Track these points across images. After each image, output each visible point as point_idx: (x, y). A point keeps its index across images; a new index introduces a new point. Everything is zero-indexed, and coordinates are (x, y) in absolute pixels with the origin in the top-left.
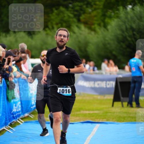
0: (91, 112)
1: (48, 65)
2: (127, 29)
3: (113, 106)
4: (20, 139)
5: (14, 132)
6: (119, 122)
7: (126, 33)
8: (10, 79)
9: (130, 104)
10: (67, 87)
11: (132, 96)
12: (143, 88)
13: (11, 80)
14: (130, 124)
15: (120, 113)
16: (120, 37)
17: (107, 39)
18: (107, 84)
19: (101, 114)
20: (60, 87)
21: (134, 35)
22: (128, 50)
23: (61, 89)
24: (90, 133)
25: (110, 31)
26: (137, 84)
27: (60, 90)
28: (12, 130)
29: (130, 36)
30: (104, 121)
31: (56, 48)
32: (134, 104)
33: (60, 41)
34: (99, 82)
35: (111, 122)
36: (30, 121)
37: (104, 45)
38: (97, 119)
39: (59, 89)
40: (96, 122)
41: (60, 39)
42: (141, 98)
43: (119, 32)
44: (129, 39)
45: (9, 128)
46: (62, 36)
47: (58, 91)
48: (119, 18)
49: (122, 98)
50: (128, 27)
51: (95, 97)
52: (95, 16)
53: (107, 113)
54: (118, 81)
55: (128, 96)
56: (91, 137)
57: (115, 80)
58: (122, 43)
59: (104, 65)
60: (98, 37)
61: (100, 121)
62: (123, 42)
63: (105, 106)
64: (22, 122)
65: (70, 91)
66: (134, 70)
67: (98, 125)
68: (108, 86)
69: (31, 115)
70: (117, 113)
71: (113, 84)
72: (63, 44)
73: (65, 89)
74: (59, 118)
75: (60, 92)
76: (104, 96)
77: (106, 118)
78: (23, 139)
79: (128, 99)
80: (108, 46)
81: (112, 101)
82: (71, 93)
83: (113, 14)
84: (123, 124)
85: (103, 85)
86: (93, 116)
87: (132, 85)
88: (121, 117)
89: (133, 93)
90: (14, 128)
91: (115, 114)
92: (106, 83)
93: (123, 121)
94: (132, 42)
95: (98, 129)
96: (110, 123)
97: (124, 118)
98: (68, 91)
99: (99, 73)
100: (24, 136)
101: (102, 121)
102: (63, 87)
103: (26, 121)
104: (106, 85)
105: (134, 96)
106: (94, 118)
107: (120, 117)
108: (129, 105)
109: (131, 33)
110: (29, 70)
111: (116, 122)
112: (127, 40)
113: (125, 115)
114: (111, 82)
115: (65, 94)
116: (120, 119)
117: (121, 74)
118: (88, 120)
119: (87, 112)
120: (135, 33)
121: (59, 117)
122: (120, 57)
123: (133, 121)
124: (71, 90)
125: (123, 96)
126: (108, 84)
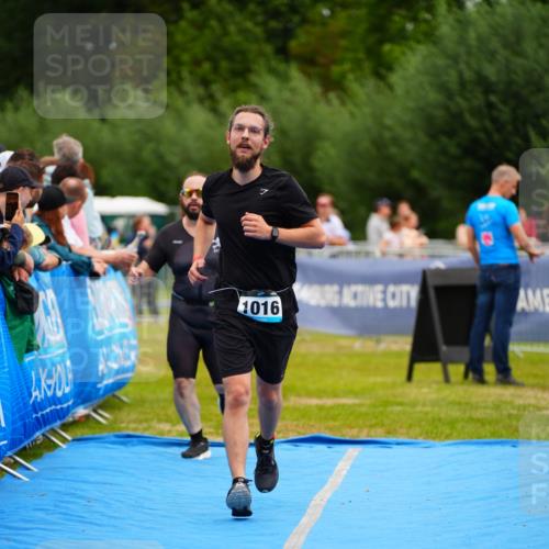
0: (329, 402)
1: (207, 223)
2: (462, 83)
3: (410, 377)
4: (56, 506)
5: (33, 476)
6: (434, 439)
7: (459, 100)
8: (19, 274)
9: (475, 371)
10: (267, 295)
11: (483, 340)
12: (523, 310)
13: (23, 279)
14: (473, 448)
15: (434, 403)
16: (439, 113)
17: (388, 121)
18: (389, 296)
19: (363, 409)
20: (246, 295)
21: (490, 106)
22: (468, 163)
23: (250, 300)
24: (324, 483)
25: (399, 90)
26: (499, 297)
27: (246, 304)
28: (28, 469)
29: (475, 112)
30: (378, 435)
31: (231, 170)
32: (490, 369)
33: (240, 146)
34: (359, 288)
35: (401, 440)
36: (97, 435)
37: (379, 144)
38: (351, 427)
39: (242, 300)
40: (347, 438)
41: (240, 141)
42: (516, 349)
43: (434, 96)
44: (473, 122)
45: (16, 462)
46: (246, 131)
47: (241, 308)
48: (435, 43)
49: (444, 348)
50: (468, 75)
51: (344, 342)
52: (344, 34)
53: (387, 403)
54: (431, 282)
55: (465, 341)
56: (328, 496)
57: (419, 279)
58: (444, 140)
59: (377, 223)
60: (352, 115)
61: (363, 437)
62: (450, 134)
63: (379, 379)
64: (64, 440)
65: (277, 308)
66: (488, 239)
67: (353, 451)
68: (392, 304)
69: (101, 412)
70: (424, 405)
71: (409, 294)
72: (248, 155)
73: (261, 300)
74: (241, 395)
75: (245, 311)
76: (378, 342)
77: (383, 425)
78: (68, 502)
79: (465, 352)
80: (393, 150)
81: (405, 361)
82: (280, 315)
83: (410, 26)
84: (445, 445)
85: (373, 296)
86: (334, 418)
87: (482, 299)
88: (440, 420)
89: (486, 329)
90: (35, 461)
91: (419, 409)
92: (384, 292)
93: (447, 437)
94: (482, 136)
95: (352, 466)
96: (398, 444)
97: (452, 423)
98: (273, 307)
99: (358, 253)
100: (73, 491)
101: (368, 436)
102: (255, 295)
103: (79, 436)
104: (384, 300)
105: (488, 341)
106: (337, 424)
107: (436, 421)
108: (471, 375)
109: (478, 100)
110: (92, 240)
111: (420, 440)
112: (465, 126)
113: (455, 413)
114: (405, 288)
115: (261, 316)
116: (437, 429)
117: (440, 257)
118: (315, 433)
119: (314, 402)
120: (493, 98)
121: (242, 390)
122: (437, 192)
123: (485, 437)
124: (280, 305)
125: (448, 342)
126: (394, 296)
